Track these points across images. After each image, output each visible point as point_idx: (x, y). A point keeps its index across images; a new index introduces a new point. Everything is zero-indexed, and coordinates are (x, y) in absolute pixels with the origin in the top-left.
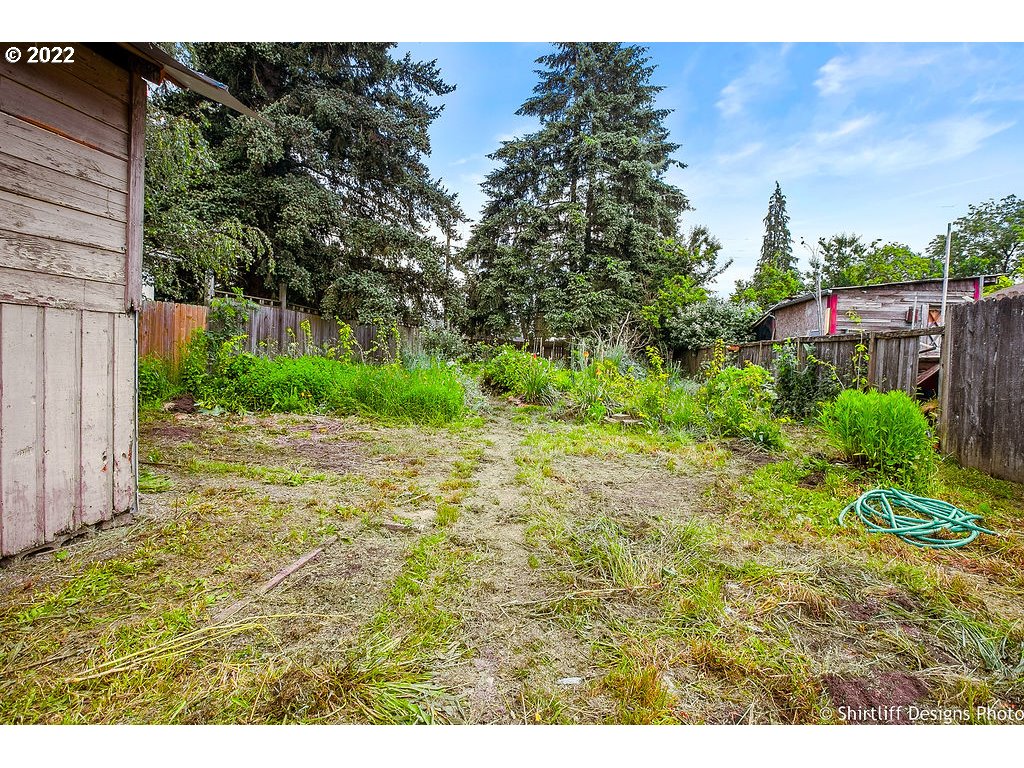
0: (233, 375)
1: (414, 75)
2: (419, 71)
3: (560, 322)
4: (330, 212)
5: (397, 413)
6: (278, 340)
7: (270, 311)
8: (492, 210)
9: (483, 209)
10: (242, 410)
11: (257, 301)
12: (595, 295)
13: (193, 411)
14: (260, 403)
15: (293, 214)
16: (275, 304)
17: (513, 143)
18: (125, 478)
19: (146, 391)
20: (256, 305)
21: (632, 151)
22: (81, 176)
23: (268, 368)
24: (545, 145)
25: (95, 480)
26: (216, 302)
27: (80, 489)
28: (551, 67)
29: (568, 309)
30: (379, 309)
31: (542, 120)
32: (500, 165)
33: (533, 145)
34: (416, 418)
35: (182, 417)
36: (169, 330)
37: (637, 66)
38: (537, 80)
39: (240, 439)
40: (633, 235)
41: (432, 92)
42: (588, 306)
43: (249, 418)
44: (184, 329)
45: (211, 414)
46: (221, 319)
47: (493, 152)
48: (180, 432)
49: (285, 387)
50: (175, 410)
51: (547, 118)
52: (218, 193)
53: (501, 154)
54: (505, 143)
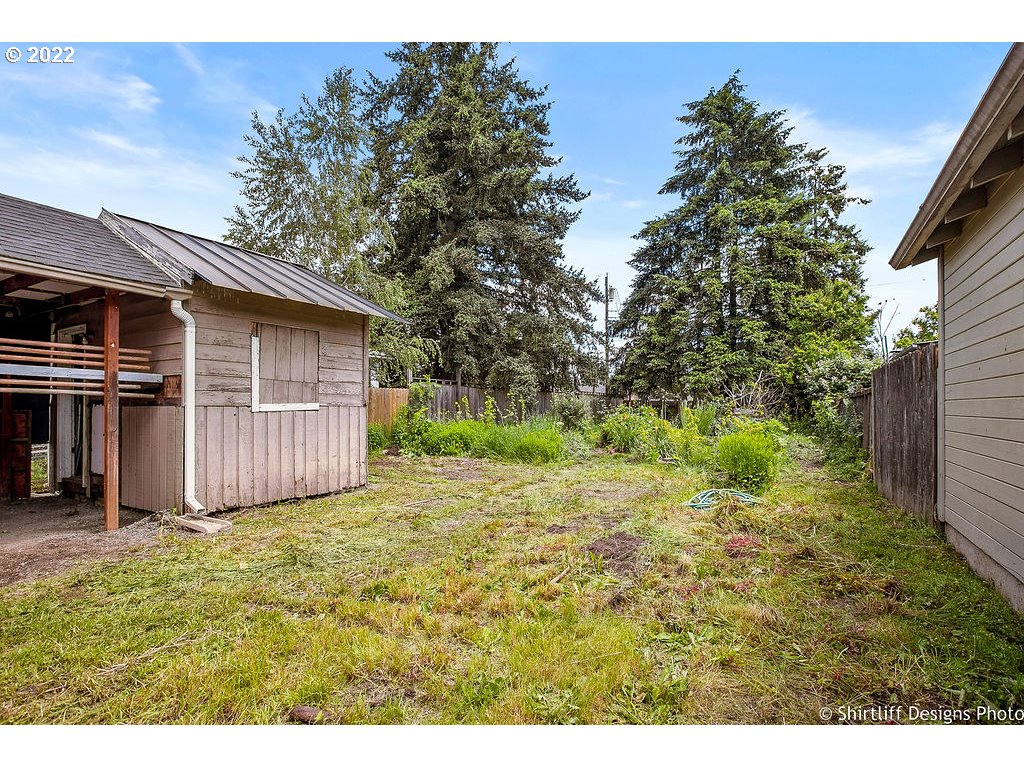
0: (419, 433)
1: (556, 190)
2: (560, 186)
3: (695, 383)
4: (488, 314)
5: (512, 457)
6: (450, 409)
7: (449, 388)
8: (640, 284)
9: (633, 283)
10: (424, 454)
11: (439, 383)
12: (731, 357)
13: (398, 455)
14: (433, 450)
15: (460, 319)
16: (453, 383)
17: (655, 222)
18: (363, 471)
19: (373, 443)
20: (439, 386)
21: (768, 215)
22: (350, 358)
23: (441, 427)
24: (684, 219)
25: (354, 470)
26: (413, 386)
27: (350, 473)
28: (691, 144)
29: (704, 371)
30: (524, 384)
31: (683, 195)
32: (644, 243)
33: (675, 223)
34: (524, 460)
35: (391, 458)
36: (386, 405)
37: (773, 130)
38: (677, 159)
39: (418, 468)
40: (772, 295)
41: (572, 200)
42: (722, 367)
43: (426, 458)
44: (395, 405)
45: (407, 456)
46: (417, 397)
47: (637, 233)
48: (389, 464)
49: (447, 440)
50: (388, 454)
51: (688, 193)
52: (414, 311)
53: (644, 234)
54: (648, 223)
